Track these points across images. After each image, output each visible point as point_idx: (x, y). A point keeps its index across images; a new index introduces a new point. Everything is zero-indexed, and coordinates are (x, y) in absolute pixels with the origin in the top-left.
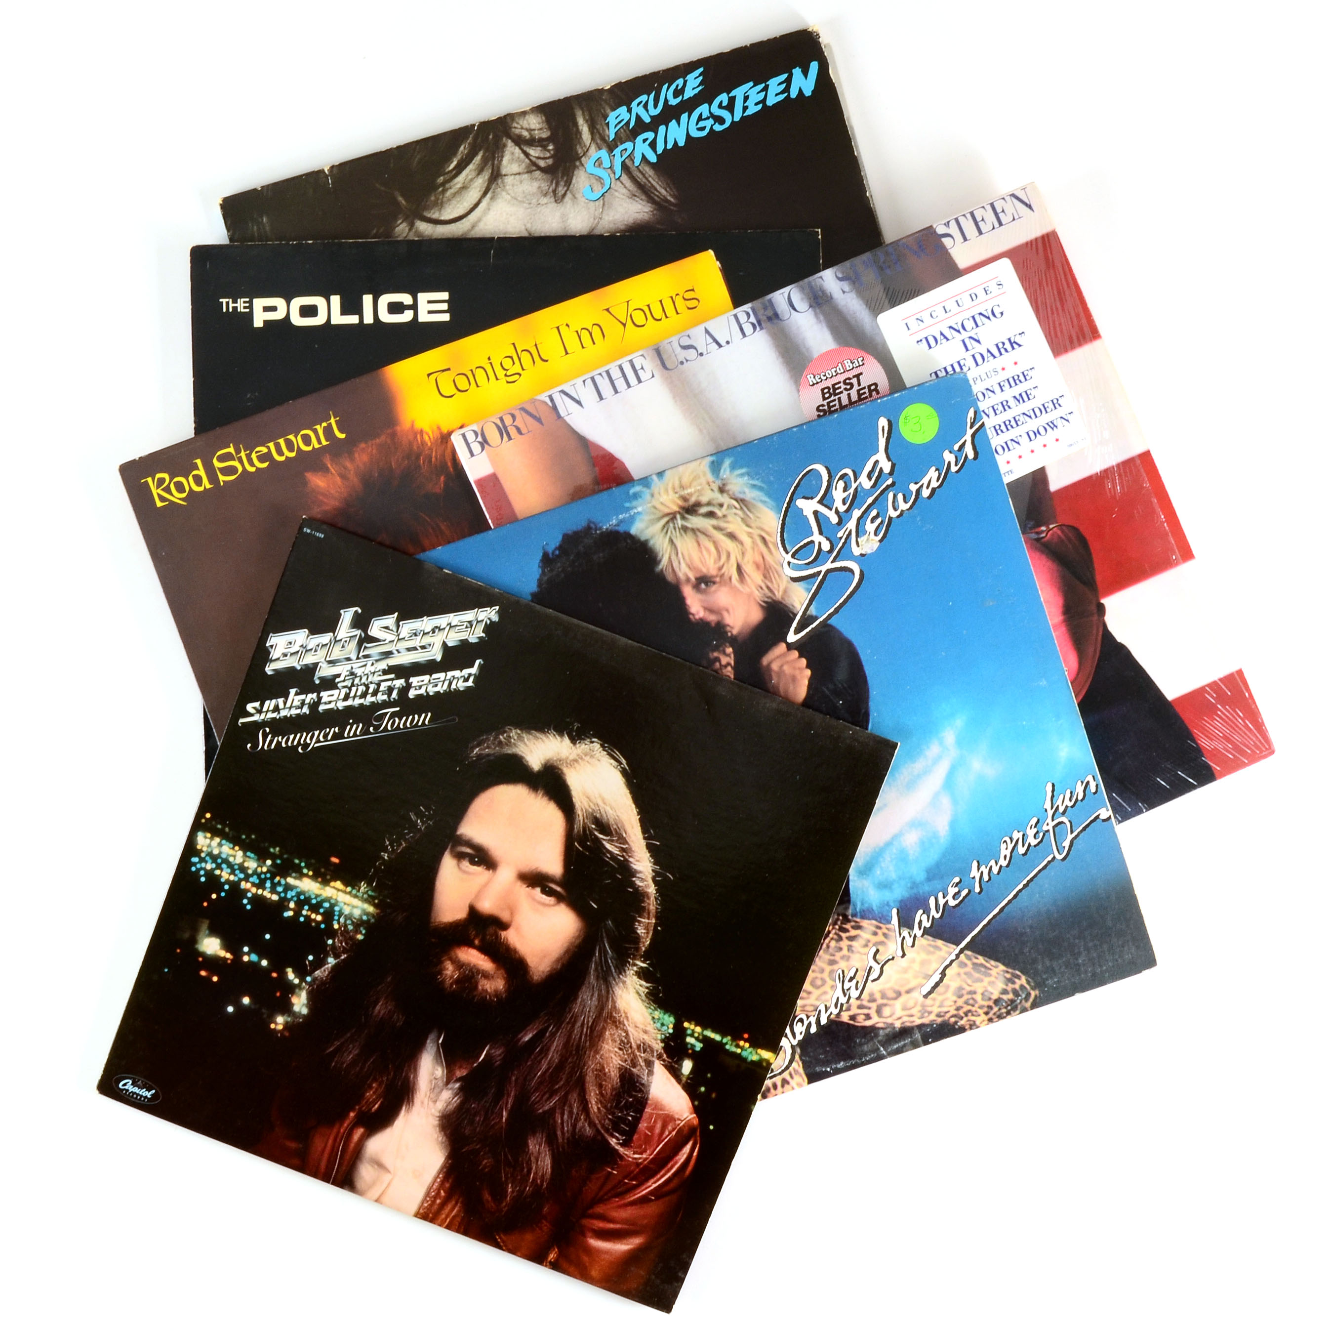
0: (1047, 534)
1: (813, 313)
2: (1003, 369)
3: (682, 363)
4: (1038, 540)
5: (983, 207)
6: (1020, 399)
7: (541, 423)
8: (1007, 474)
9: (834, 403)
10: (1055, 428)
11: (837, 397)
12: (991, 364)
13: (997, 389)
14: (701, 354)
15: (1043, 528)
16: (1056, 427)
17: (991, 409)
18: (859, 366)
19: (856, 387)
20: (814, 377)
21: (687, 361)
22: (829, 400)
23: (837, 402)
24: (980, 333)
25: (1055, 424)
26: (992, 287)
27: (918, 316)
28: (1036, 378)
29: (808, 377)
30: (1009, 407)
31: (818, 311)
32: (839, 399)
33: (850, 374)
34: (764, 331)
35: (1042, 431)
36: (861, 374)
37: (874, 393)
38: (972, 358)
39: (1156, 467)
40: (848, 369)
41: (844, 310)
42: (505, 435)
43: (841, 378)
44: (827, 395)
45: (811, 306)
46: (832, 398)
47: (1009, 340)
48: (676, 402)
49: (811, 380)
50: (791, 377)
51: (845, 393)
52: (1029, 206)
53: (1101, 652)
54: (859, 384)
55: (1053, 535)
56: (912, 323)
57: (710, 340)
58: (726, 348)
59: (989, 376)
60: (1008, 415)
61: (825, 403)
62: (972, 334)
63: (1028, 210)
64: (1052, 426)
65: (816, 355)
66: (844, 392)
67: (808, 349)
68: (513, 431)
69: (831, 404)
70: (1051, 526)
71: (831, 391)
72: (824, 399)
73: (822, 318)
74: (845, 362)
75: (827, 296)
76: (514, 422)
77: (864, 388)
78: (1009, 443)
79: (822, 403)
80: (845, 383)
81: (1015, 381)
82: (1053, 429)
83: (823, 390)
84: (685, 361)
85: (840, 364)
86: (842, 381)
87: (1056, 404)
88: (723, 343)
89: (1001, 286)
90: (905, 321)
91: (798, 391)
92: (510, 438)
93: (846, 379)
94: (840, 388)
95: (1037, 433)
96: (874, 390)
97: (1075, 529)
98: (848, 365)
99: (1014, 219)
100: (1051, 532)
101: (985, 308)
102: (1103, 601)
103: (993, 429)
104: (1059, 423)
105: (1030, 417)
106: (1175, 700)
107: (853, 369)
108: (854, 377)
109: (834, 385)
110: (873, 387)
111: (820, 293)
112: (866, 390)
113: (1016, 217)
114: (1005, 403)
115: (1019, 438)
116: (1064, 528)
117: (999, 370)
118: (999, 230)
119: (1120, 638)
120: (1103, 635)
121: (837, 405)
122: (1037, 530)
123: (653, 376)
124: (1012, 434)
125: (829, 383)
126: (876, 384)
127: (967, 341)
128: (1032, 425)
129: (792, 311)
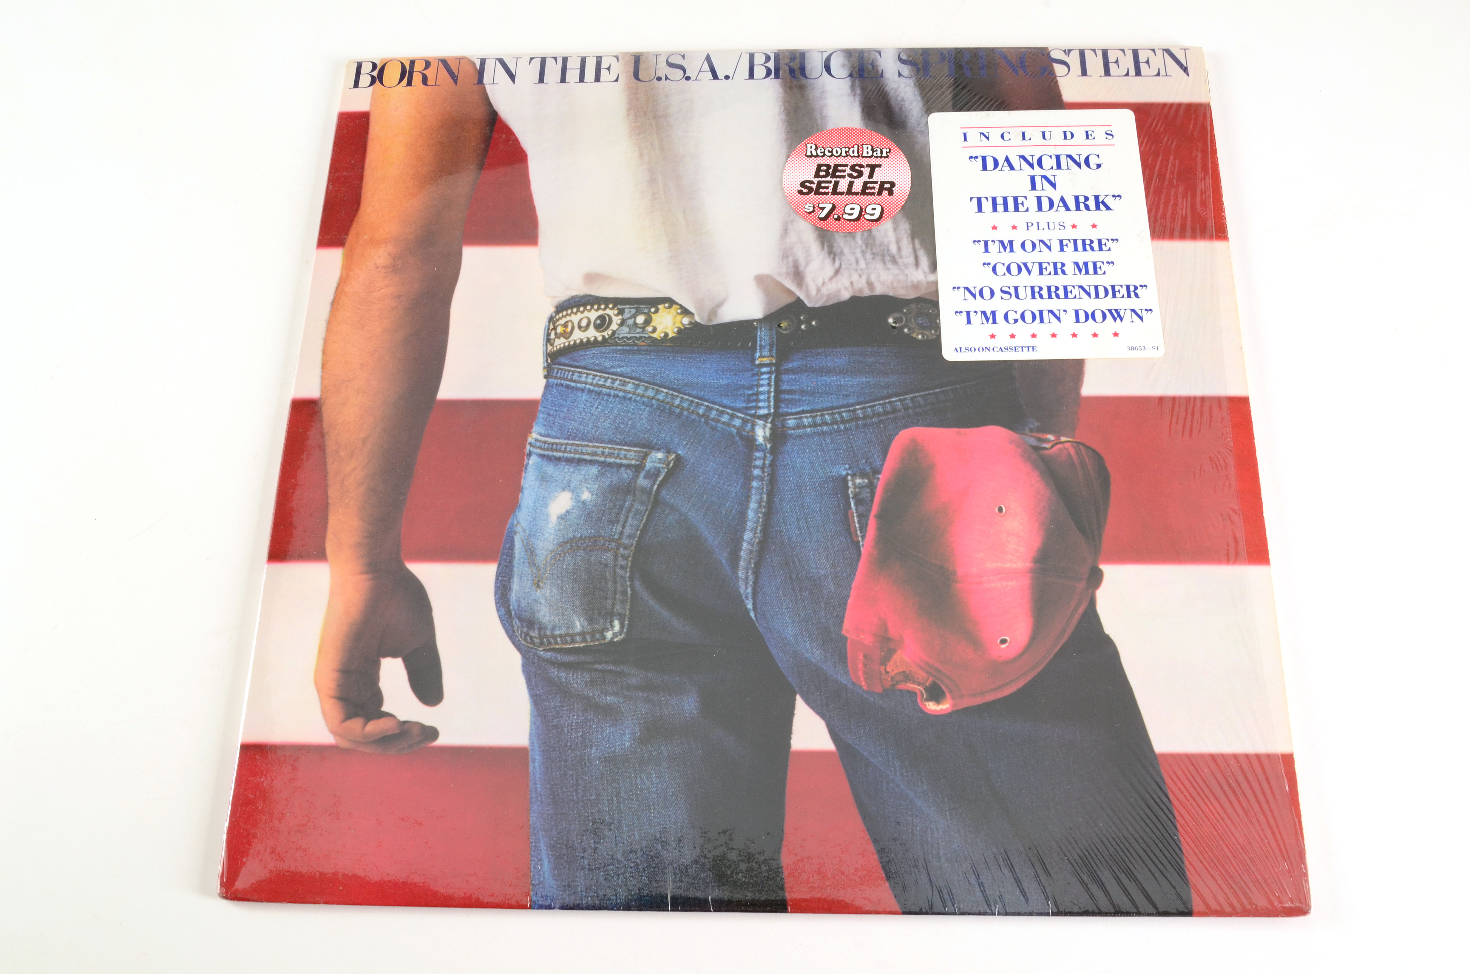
0: (1052, 447)
1: (850, 83)
2: (1074, 226)
3: (659, 79)
4: (1036, 449)
5: (1123, 50)
6: (1082, 268)
7: (456, 82)
8: (1025, 350)
9: (827, 185)
10: (1118, 319)
11: (834, 180)
12: (1059, 215)
13: (1055, 246)
14: (688, 78)
15: (1051, 437)
16: (1121, 319)
17: (1037, 266)
18: (881, 157)
19: (865, 178)
20: (816, 149)
21: (667, 78)
22: (823, 179)
23: (831, 185)
24: (1061, 177)
25: (1122, 314)
26: (1099, 134)
27: (985, 131)
28: (1115, 253)
29: (809, 146)
30: (1064, 272)
31: (857, 83)
32: (836, 184)
33: (864, 162)
34: (778, 81)
35: (1099, 316)
36: (879, 166)
37: (885, 193)
38: (1035, 200)
39: (1251, 422)
40: (865, 154)
41: (892, 93)
42: (406, 79)
43: (851, 162)
44: (822, 173)
45: (851, 75)
46: (828, 179)
47: (1097, 198)
48: (628, 115)
49: (811, 149)
50: (786, 139)
51: (848, 179)
52: (1185, 70)
53: (1073, 636)
54: (871, 175)
55: (1061, 450)
56: (974, 137)
57: (706, 67)
58: (722, 82)
59: (1051, 227)
60: (1059, 281)
61: (816, 180)
62: (1049, 174)
63: (1182, 72)
64: (1116, 316)
65: (830, 126)
66: (847, 177)
67: (823, 118)
68: (417, 78)
69: (823, 185)
70: (1063, 439)
71: (831, 171)
72: (817, 175)
73: (858, 91)
74: (865, 147)
75: (877, 72)
76: (425, 69)
77: (876, 183)
78: (1045, 314)
79: (812, 179)
80: (853, 168)
81: (1086, 245)
82: (1115, 319)
83: (819, 166)
84: (664, 78)
85: (856, 147)
86: (850, 165)
87: (1131, 291)
88: (721, 75)
89: (1109, 137)
90: (965, 131)
91: (788, 157)
92: (409, 83)
93: (857, 165)
94: (844, 171)
95: (1090, 316)
96: (886, 189)
97: (1097, 457)
98: (867, 150)
99: (1158, 74)
100: (1059, 446)
101: (1080, 152)
102: (1103, 567)
103: (1029, 290)
104: (1128, 316)
105: (1089, 294)
106: (1165, 756)
107: (870, 157)
108: (868, 166)
109: (836, 166)
110: (887, 186)
111: (870, 67)
112: (877, 186)
113: (1162, 73)
114: (1059, 265)
115: (1062, 312)
116: (1081, 447)
117: (1068, 226)
118: (1133, 79)
119: (1109, 628)
120: (1085, 614)
121: (831, 188)
122: (1041, 436)
123: (617, 80)
124: (1054, 304)
125: (832, 162)
126: (893, 184)
127: (1038, 180)
128: (1088, 304)
129: (825, 73)
